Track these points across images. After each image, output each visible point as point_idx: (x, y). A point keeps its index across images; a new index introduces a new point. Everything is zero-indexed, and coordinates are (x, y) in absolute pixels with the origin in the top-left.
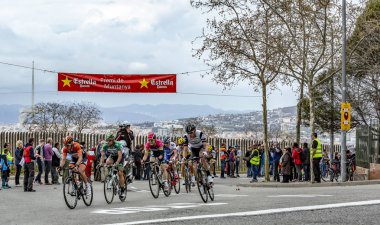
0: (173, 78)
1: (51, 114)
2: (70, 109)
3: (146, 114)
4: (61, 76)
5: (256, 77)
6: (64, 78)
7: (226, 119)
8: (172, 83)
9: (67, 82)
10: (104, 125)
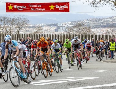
0: (68, 4)
1: (3, 23)
2: (13, 20)
3: (53, 19)
4: (8, 5)
5: (113, 3)
6: (9, 5)
7: (96, 21)
8: (67, 7)
9: (11, 7)
10: (31, 25)
